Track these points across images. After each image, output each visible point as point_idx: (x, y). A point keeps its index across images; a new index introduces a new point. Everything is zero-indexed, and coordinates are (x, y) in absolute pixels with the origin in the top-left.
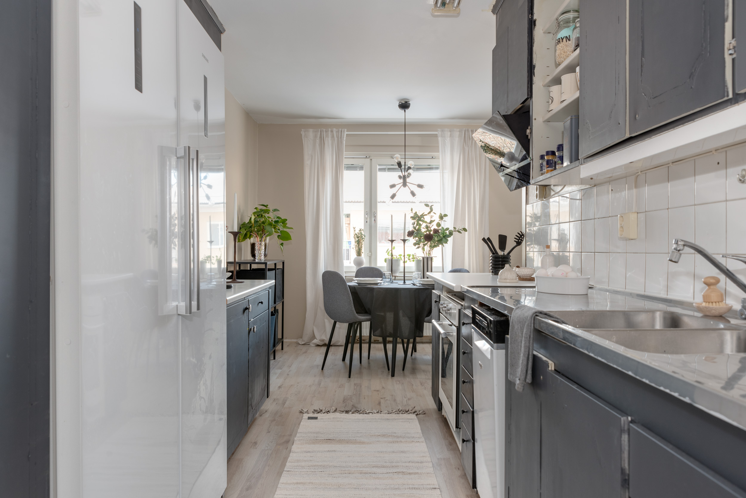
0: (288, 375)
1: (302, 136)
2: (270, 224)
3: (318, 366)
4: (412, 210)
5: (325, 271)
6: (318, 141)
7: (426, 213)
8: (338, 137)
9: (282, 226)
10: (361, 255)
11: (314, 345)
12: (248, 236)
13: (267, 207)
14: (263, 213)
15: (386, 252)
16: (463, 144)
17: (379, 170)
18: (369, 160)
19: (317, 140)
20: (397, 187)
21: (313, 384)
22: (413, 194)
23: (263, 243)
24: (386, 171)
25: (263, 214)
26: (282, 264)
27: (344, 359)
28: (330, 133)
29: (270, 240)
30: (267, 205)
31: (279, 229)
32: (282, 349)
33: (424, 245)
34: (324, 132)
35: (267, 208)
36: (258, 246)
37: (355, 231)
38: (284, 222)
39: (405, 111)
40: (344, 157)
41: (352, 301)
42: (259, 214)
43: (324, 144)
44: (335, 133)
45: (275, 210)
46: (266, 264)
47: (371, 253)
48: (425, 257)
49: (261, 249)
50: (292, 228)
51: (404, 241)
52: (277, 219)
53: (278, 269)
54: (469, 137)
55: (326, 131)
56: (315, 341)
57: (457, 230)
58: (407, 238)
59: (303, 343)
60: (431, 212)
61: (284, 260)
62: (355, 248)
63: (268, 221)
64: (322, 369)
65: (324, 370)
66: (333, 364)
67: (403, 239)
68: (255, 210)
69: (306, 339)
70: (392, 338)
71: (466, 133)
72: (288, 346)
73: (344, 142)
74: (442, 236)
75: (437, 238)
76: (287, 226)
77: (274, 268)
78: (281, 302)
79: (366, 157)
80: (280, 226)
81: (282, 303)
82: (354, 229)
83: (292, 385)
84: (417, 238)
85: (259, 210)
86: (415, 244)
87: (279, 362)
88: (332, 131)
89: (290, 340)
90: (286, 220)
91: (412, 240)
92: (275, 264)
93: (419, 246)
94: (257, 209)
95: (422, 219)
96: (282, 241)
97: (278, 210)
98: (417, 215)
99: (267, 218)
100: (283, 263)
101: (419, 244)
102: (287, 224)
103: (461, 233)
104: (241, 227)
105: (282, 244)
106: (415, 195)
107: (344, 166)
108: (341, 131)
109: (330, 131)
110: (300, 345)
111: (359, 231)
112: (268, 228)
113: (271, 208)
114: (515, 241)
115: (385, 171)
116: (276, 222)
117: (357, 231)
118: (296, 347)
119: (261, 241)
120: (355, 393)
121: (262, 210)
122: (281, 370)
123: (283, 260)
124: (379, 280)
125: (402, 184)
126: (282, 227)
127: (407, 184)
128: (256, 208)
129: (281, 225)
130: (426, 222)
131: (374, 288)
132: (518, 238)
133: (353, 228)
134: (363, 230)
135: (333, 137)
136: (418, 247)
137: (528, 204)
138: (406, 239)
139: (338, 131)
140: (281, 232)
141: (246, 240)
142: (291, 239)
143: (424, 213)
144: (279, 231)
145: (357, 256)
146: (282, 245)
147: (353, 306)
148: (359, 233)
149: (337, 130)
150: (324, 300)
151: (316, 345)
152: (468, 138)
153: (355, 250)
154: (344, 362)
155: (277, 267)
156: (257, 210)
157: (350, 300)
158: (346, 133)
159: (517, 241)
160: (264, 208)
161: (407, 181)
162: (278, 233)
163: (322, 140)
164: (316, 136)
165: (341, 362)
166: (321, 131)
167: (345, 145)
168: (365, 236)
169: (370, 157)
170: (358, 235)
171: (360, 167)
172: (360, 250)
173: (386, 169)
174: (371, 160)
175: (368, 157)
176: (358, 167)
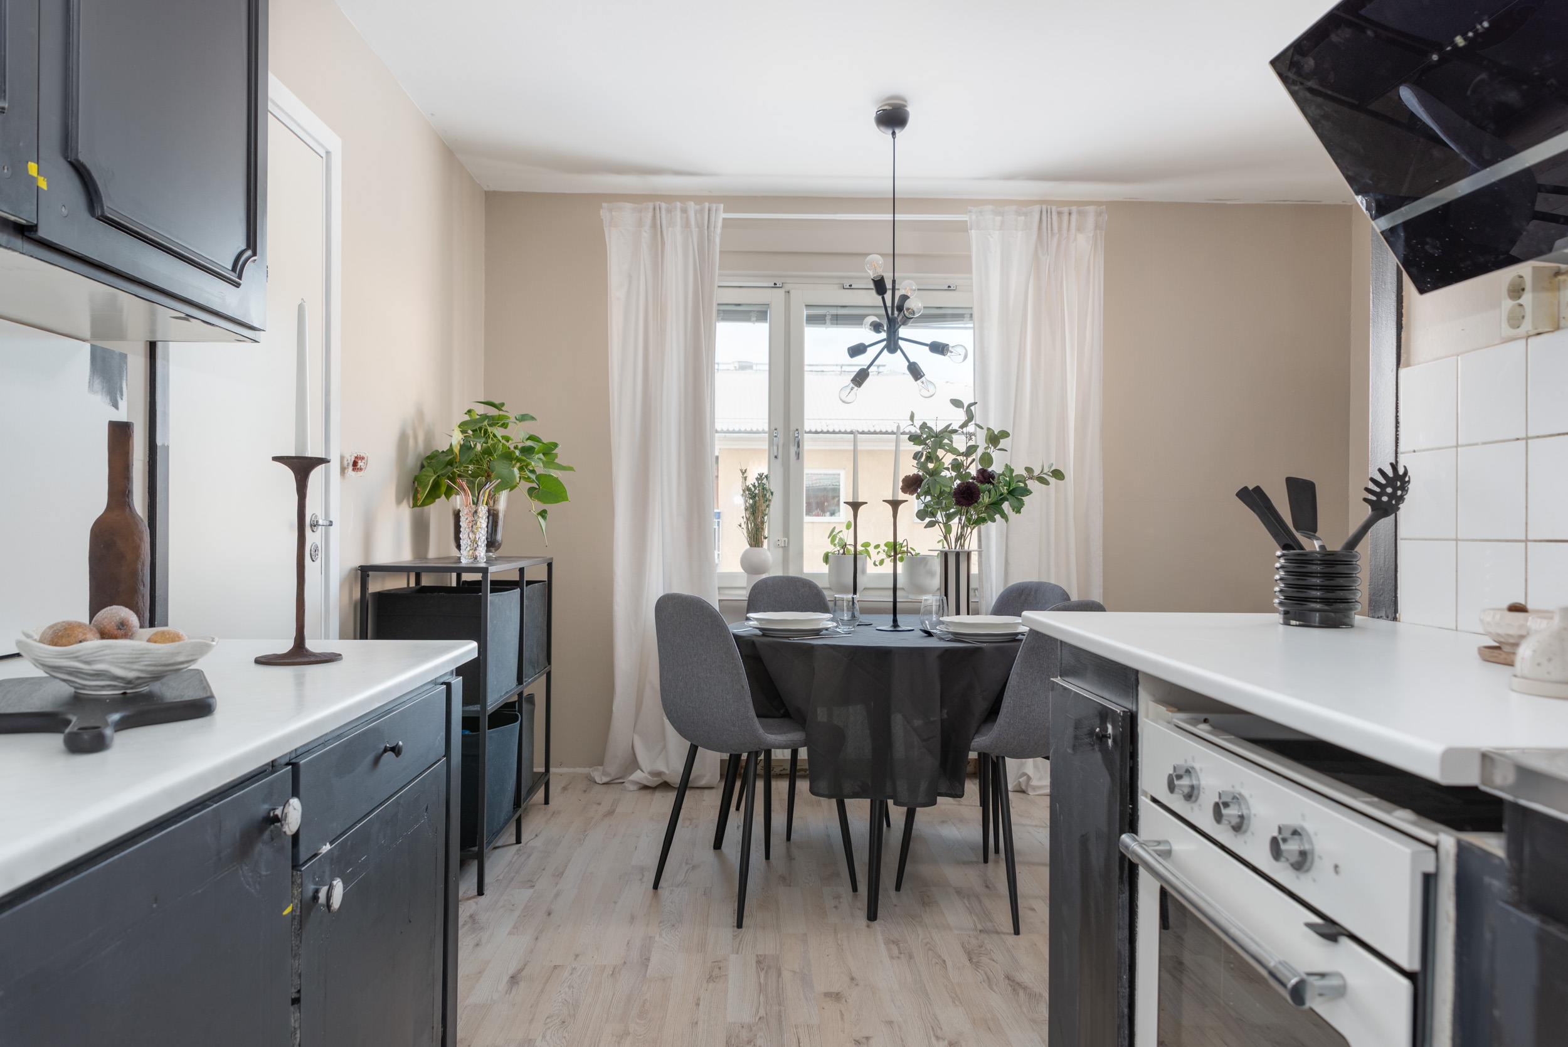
0: (549, 914)
1: (604, 222)
2: (508, 456)
3: (642, 870)
4: (912, 418)
5: (666, 592)
6: (646, 235)
7: (955, 426)
8: (700, 226)
9: (543, 463)
10: (762, 543)
11: (635, 788)
12: (443, 489)
13: (500, 410)
14: (490, 425)
15: (829, 538)
16: (1036, 248)
17: (807, 320)
18: (781, 292)
19: (644, 234)
20: (872, 352)
21: (625, 963)
22: (915, 372)
23: (483, 510)
24: (828, 321)
25: (490, 429)
26: (547, 567)
27: (718, 844)
28: (678, 213)
29: (509, 501)
30: (503, 405)
31: (533, 472)
32: (547, 802)
33: (949, 517)
34: (663, 212)
35: (501, 413)
36: (467, 519)
37: (745, 478)
38: (549, 450)
39: (894, 133)
40: (717, 284)
41: (747, 687)
42: (477, 427)
43: (663, 244)
44: (692, 214)
45: (523, 418)
46: (484, 571)
47: (786, 539)
48: (953, 552)
49: (477, 528)
50: (571, 469)
51: (895, 504)
52: (529, 443)
53: (529, 583)
54: (1052, 230)
55: (669, 211)
56: (638, 776)
57: (1036, 474)
58: (902, 496)
59: (605, 779)
60: (970, 424)
61: (552, 559)
62: (744, 526)
63: (500, 446)
64: (656, 886)
65: (659, 890)
66: (687, 864)
67: (890, 498)
68: (467, 418)
69: (613, 768)
70: (869, 800)
71: (1044, 218)
72: (565, 789)
73: (718, 240)
74: (1005, 490)
75: (989, 498)
76: (556, 461)
77: (518, 579)
78: (543, 674)
79: (775, 284)
80: (537, 463)
81: (545, 675)
82: (743, 473)
83: (555, 967)
84: (929, 498)
85: (479, 417)
86: (921, 515)
87: (530, 856)
88: (684, 211)
89: (571, 770)
90: (556, 445)
91: (913, 503)
92: (522, 570)
93: (934, 519)
94: (472, 413)
95: (946, 441)
96: (543, 506)
97: (533, 418)
98: (930, 429)
99: (501, 439)
100: (550, 565)
101: (933, 515)
102: (556, 456)
103: (1047, 483)
104: (425, 464)
105: (543, 514)
106: (922, 377)
107: (715, 308)
108: (709, 210)
109: (679, 210)
110: (597, 785)
111: (757, 479)
112: (500, 467)
113: (512, 411)
114: (1366, 500)
115: (825, 324)
116: (527, 451)
117: (752, 480)
118: (585, 791)
119: (476, 503)
120: (762, 1013)
121: (485, 417)
122: (532, 891)
123: (549, 556)
124: (822, 620)
125: (885, 343)
126: (542, 465)
127: (901, 342)
128: (469, 411)
129: (540, 459)
130: (953, 451)
131: (812, 647)
132: (1378, 490)
133: (741, 470)
134: (766, 477)
135: (687, 225)
136: (931, 525)
137: (1408, 365)
138: (900, 499)
139: (702, 211)
140: (538, 477)
141: (437, 500)
142: (567, 500)
143: (951, 424)
144: (533, 477)
145: (751, 545)
146: (544, 517)
147: (751, 705)
148: (756, 484)
149: (698, 207)
150: (661, 681)
151: (641, 786)
152: (1049, 231)
153: (745, 531)
154: (719, 850)
155: (526, 578)
156: (470, 416)
157: (743, 687)
158: (722, 215)
159: (1374, 498)
160: (493, 412)
161: (900, 335)
162: (533, 481)
163: (657, 229)
164: (640, 224)
165: (709, 854)
166: (654, 209)
167: (720, 252)
168: (772, 493)
169: (785, 285)
170: (753, 489)
171: (758, 311)
172: (760, 530)
173: (828, 318)
174: (788, 292)
175: (781, 286)
176: (754, 311)
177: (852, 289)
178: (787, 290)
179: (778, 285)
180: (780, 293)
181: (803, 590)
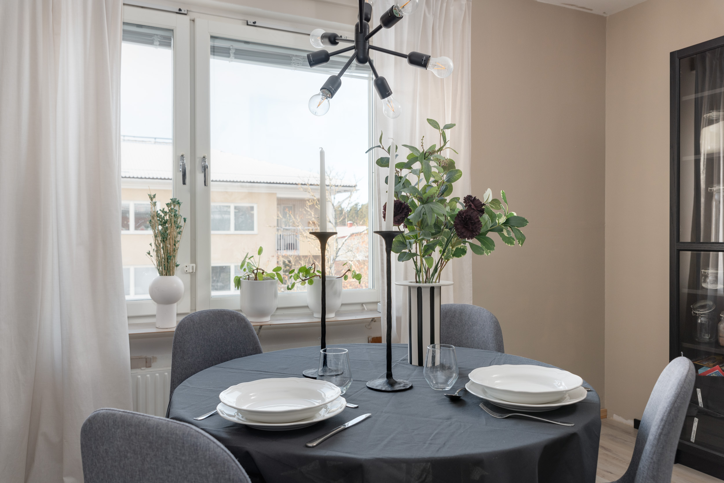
10: (173, 271)
17: (211, 51)
18: (186, 19)
22: (382, 89)
24: (232, 55)
37: (154, 204)
47: (194, 265)
62: (153, 254)
79: (180, 10)
82: (151, 199)
106: (389, 94)
111: (167, 204)
115: (229, 57)
117: (161, 206)
133: (149, 196)
134: (177, 201)
145: (161, 274)
148: (167, 210)
153: (154, 259)
168: (184, 219)
169: (189, 13)
170: (163, 215)
171: (161, 36)
172: (172, 258)
173: (232, 52)
174: (193, 21)
175: (186, 12)
176: (157, 35)
177: (256, 26)
178: (192, 18)
179: (183, 12)
180: (184, 20)
181: (231, 324)
